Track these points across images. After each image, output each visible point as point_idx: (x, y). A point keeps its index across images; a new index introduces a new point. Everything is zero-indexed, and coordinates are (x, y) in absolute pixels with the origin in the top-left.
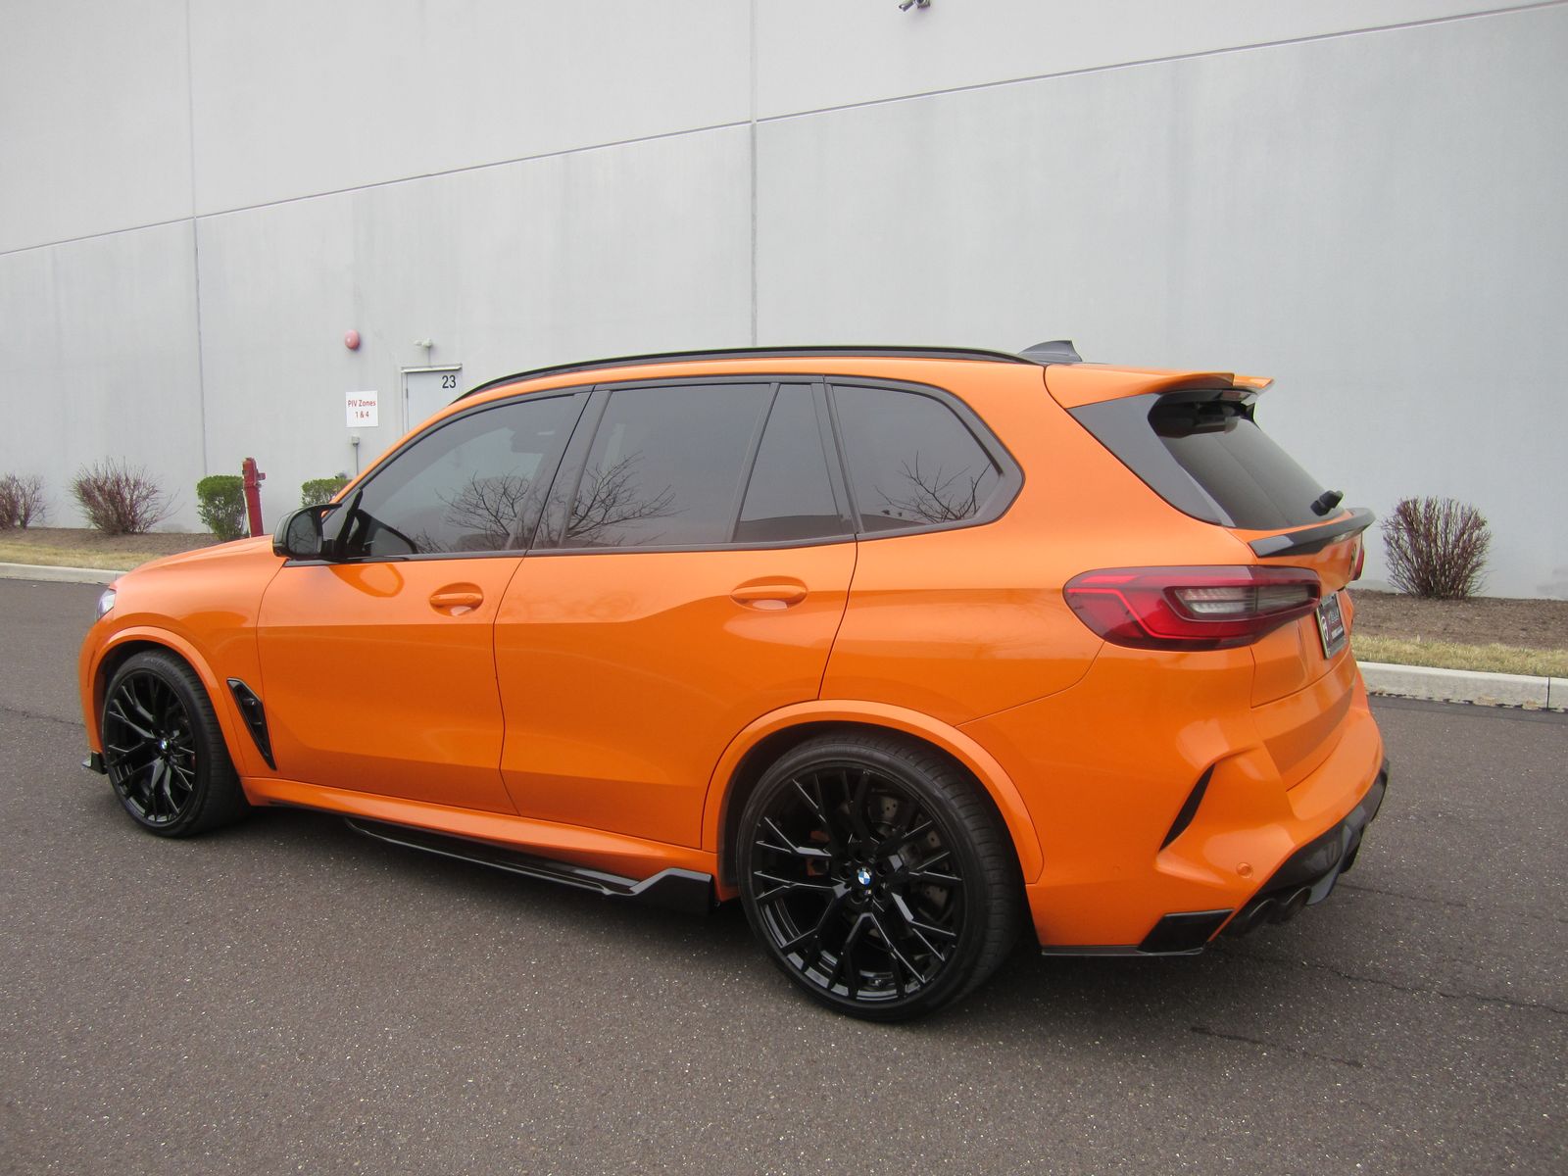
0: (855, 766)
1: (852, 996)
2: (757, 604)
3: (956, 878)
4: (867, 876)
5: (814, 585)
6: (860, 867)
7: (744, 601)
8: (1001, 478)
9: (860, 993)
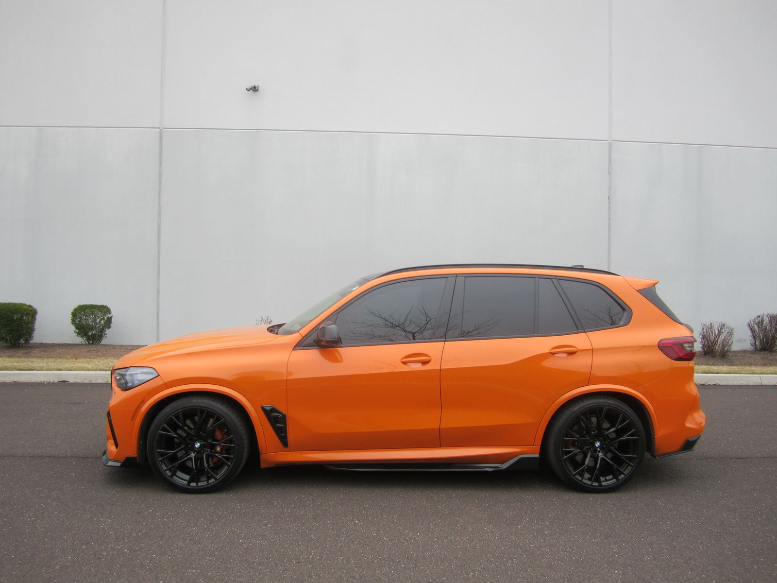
0: (602, 406)
1: (600, 485)
2: (555, 355)
3: (635, 437)
4: (598, 444)
5: (580, 348)
6: (595, 441)
7: (553, 354)
8: (625, 312)
9: (602, 483)
